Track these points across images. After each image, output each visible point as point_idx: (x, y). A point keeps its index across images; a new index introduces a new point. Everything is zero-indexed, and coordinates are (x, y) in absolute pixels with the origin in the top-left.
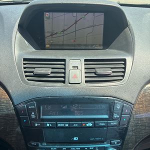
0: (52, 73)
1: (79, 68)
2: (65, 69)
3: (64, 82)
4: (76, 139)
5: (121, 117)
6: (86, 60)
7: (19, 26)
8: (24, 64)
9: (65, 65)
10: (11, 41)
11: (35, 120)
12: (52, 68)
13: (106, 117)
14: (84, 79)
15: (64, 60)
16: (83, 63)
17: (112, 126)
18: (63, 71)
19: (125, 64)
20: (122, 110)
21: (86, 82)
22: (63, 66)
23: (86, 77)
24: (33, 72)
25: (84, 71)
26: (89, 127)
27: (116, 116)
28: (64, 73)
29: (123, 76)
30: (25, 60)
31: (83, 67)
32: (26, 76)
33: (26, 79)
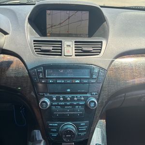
0: (53, 49)
1: (71, 46)
2: (61, 47)
3: (61, 55)
4: (68, 90)
5: (98, 77)
6: (75, 42)
7: (29, 19)
8: (34, 44)
9: (61, 45)
10: (24, 29)
11: (42, 79)
12: (53, 47)
13: (88, 77)
14: (74, 54)
15: (61, 42)
16: (74, 43)
17: (92, 83)
18: (60, 48)
19: (102, 45)
20: (99, 73)
21: (76, 55)
22: (60, 46)
23: (75, 52)
24: (40, 49)
25: (74, 48)
26: (77, 83)
27: (94, 77)
28: (61, 50)
29: (100, 52)
30: (34, 41)
31: (74, 46)
32: (36, 51)
33: (36, 53)
